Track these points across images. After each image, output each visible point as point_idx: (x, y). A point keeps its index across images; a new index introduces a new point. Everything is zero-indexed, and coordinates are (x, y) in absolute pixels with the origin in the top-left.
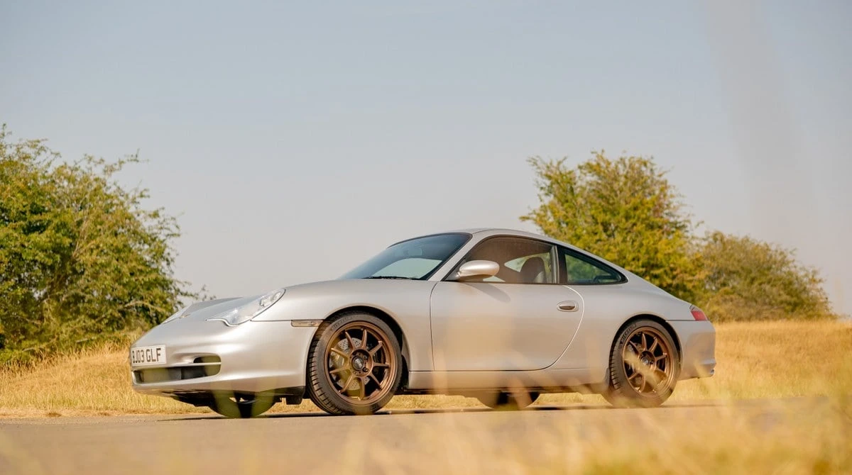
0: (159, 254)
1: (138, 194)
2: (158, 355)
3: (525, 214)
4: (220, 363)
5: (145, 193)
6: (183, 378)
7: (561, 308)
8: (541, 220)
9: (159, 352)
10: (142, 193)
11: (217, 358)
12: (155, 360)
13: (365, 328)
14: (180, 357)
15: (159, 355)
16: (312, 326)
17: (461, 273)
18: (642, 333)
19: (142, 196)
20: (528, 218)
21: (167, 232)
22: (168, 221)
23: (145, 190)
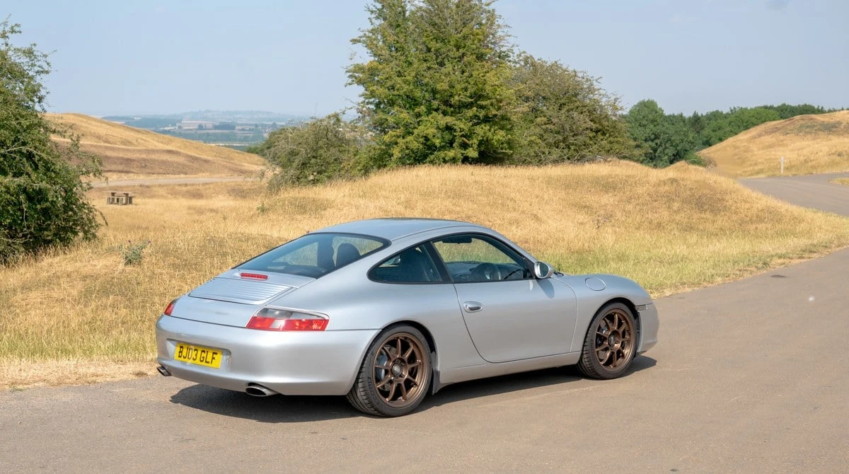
0: (33, 92)
1: (7, 29)
3: (356, 37)
5: (16, 29)
8: (370, 45)
10: (12, 28)
19: (13, 31)
20: (359, 41)
21: (37, 69)
22: (39, 58)
23: (16, 25)
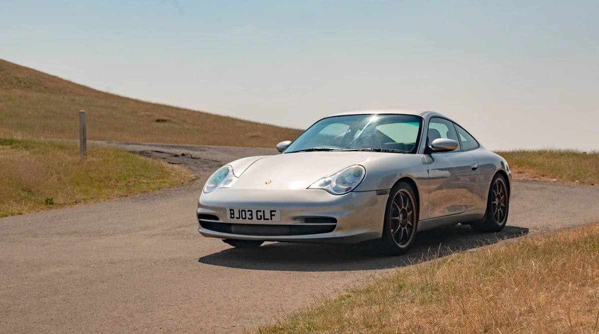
2: (272, 215)
4: (335, 224)
9: (273, 213)
11: (333, 220)
12: (268, 219)
14: (296, 218)
15: (274, 215)
16: (386, 194)
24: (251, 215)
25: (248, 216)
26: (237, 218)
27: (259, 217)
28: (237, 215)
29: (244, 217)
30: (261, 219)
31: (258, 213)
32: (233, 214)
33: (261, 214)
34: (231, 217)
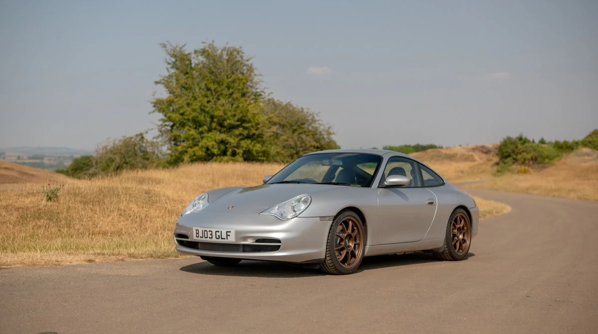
2: (227, 235)
4: (280, 244)
6: (244, 251)
7: (429, 203)
9: (228, 234)
11: (278, 241)
12: (225, 239)
13: (350, 220)
14: (246, 238)
15: (229, 235)
16: (329, 220)
17: (387, 182)
18: (457, 217)
24: (211, 235)
25: (209, 236)
26: (201, 237)
27: (218, 237)
28: (201, 235)
29: (206, 236)
30: (219, 238)
31: (217, 233)
32: (198, 233)
33: (219, 234)
34: (197, 237)
